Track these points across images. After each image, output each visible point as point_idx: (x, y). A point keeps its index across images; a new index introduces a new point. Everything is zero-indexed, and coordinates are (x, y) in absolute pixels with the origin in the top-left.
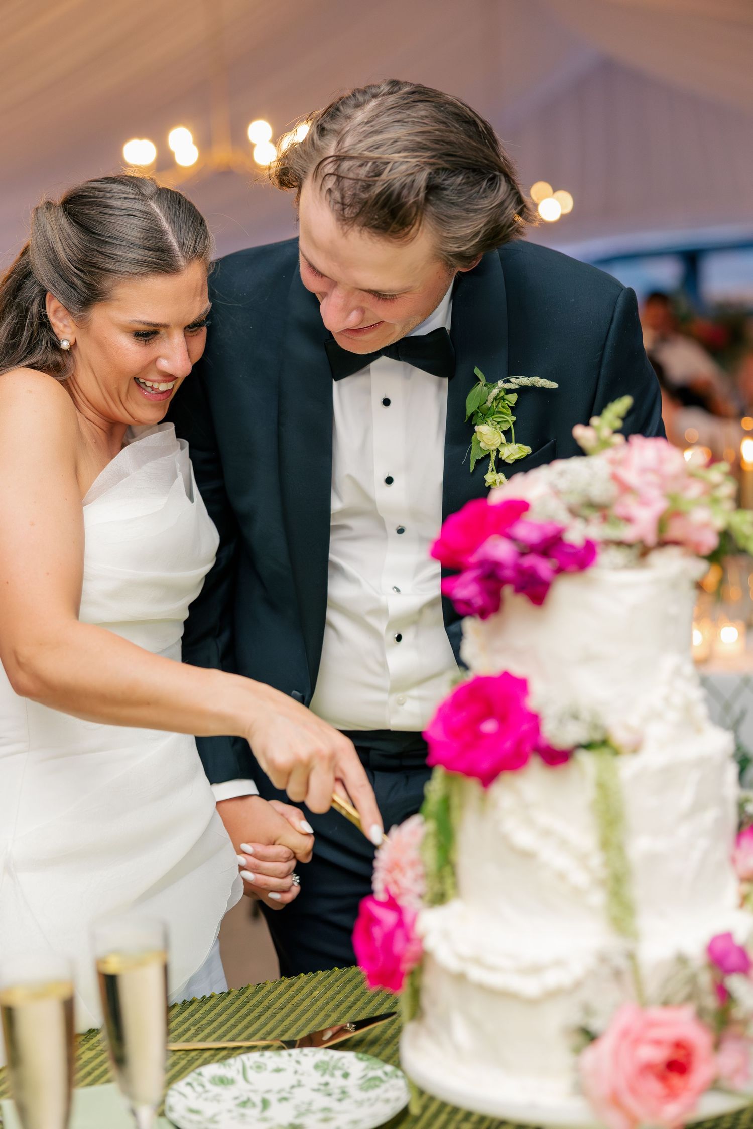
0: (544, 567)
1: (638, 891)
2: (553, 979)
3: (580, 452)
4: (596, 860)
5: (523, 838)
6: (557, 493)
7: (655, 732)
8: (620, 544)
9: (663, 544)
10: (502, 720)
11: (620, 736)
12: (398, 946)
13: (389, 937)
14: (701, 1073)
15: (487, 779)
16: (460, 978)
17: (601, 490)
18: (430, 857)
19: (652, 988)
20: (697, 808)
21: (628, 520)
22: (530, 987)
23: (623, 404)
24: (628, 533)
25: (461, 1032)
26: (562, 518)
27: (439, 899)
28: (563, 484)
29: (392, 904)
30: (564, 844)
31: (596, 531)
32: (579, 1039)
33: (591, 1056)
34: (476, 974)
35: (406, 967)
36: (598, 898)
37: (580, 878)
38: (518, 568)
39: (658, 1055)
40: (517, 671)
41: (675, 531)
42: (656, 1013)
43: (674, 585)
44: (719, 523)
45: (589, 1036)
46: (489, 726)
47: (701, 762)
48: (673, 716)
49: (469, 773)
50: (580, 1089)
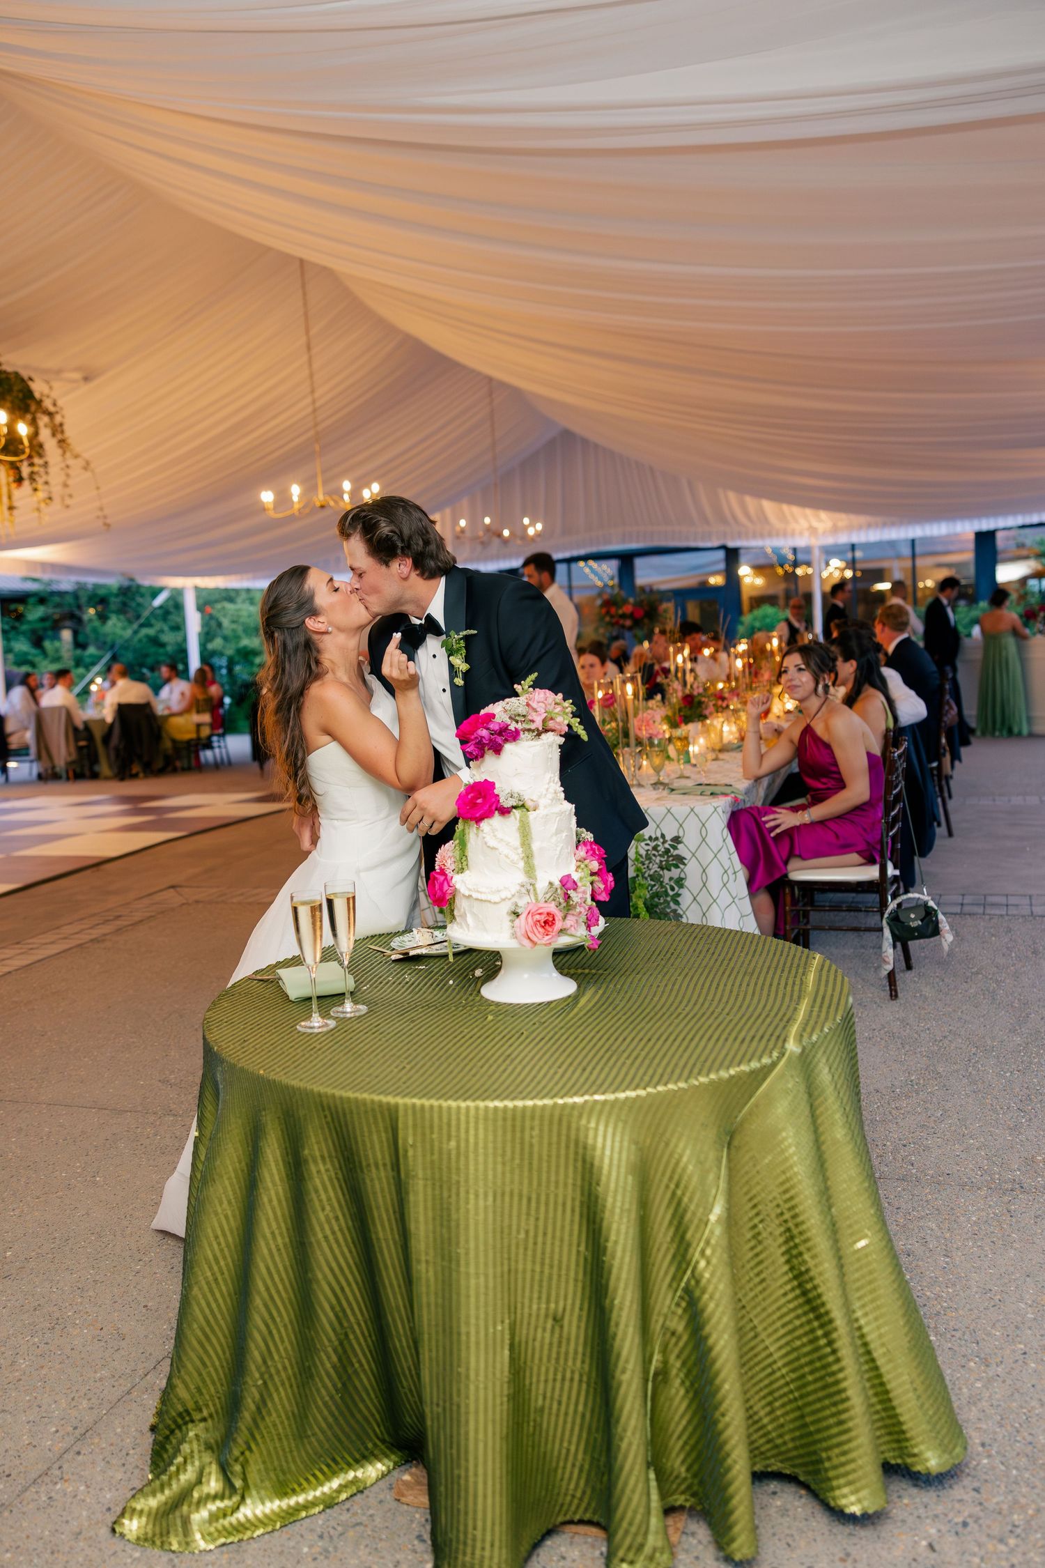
0: (499, 740)
1: (536, 861)
2: (503, 895)
3: (516, 695)
4: (520, 850)
5: (492, 842)
6: (506, 711)
7: (542, 802)
8: (529, 730)
9: (546, 731)
10: (484, 798)
11: (529, 804)
12: (446, 887)
13: (441, 885)
14: (559, 925)
15: (478, 820)
16: (470, 896)
17: (522, 710)
18: (457, 853)
19: (540, 896)
20: (558, 832)
21: (533, 721)
22: (496, 898)
23: (533, 676)
24: (533, 726)
25: (470, 919)
26: (508, 721)
27: (462, 870)
28: (508, 707)
29: (443, 872)
30: (508, 844)
31: (519, 726)
32: (513, 917)
33: (517, 921)
34: (475, 895)
35: (448, 897)
36: (522, 864)
37: (516, 858)
38: (490, 740)
39: (543, 918)
40: (490, 780)
41: (551, 724)
42: (542, 904)
43: (550, 746)
44: (566, 722)
45: (517, 914)
46: (479, 801)
47: (561, 813)
48: (550, 796)
49: (472, 819)
50: (514, 936)
